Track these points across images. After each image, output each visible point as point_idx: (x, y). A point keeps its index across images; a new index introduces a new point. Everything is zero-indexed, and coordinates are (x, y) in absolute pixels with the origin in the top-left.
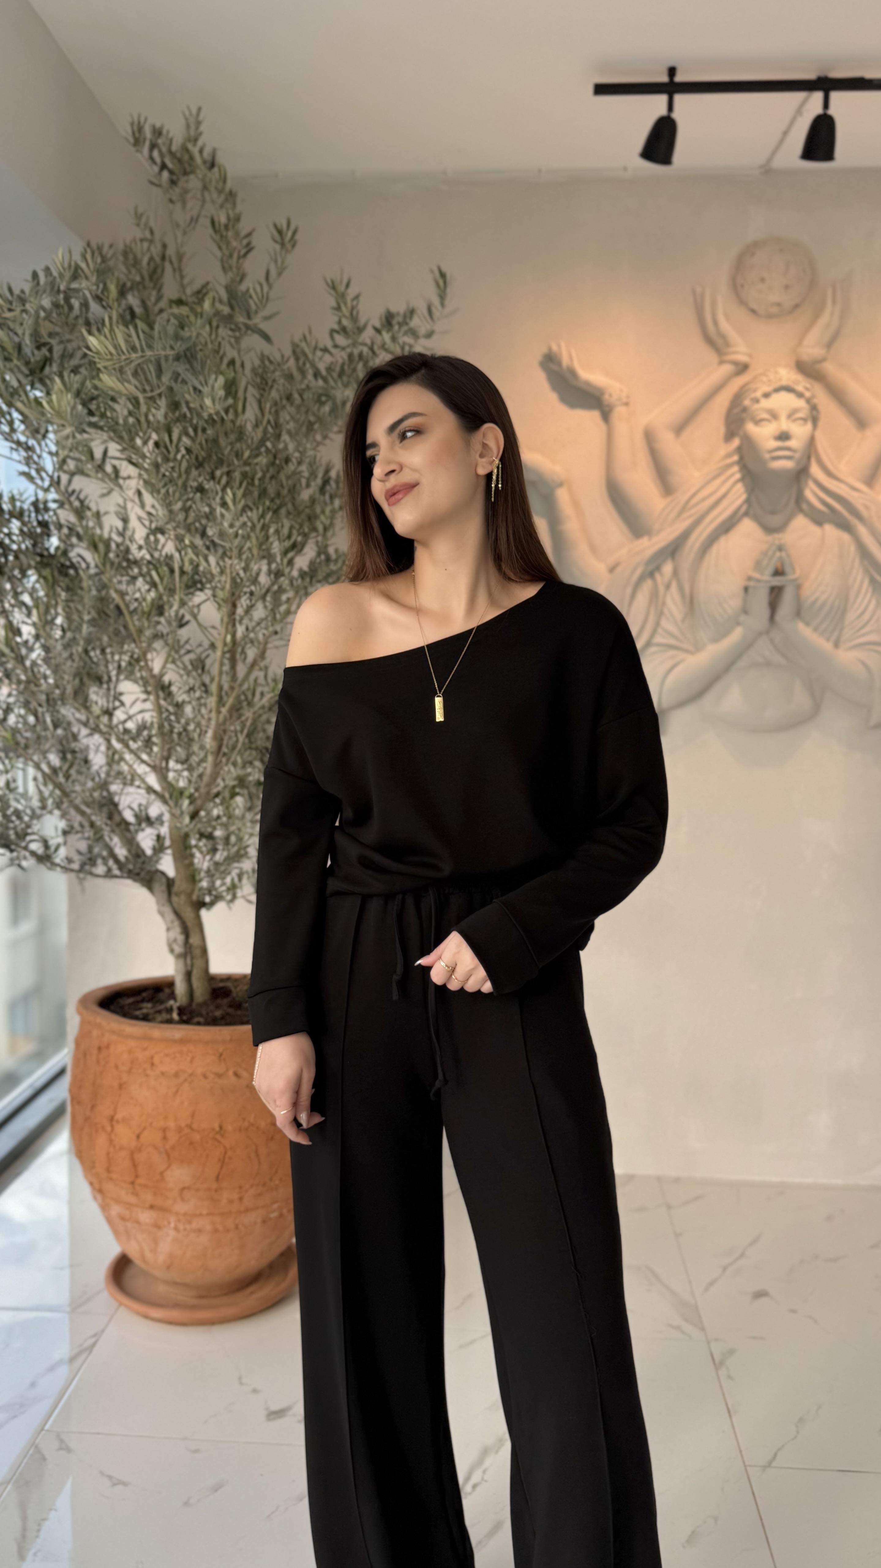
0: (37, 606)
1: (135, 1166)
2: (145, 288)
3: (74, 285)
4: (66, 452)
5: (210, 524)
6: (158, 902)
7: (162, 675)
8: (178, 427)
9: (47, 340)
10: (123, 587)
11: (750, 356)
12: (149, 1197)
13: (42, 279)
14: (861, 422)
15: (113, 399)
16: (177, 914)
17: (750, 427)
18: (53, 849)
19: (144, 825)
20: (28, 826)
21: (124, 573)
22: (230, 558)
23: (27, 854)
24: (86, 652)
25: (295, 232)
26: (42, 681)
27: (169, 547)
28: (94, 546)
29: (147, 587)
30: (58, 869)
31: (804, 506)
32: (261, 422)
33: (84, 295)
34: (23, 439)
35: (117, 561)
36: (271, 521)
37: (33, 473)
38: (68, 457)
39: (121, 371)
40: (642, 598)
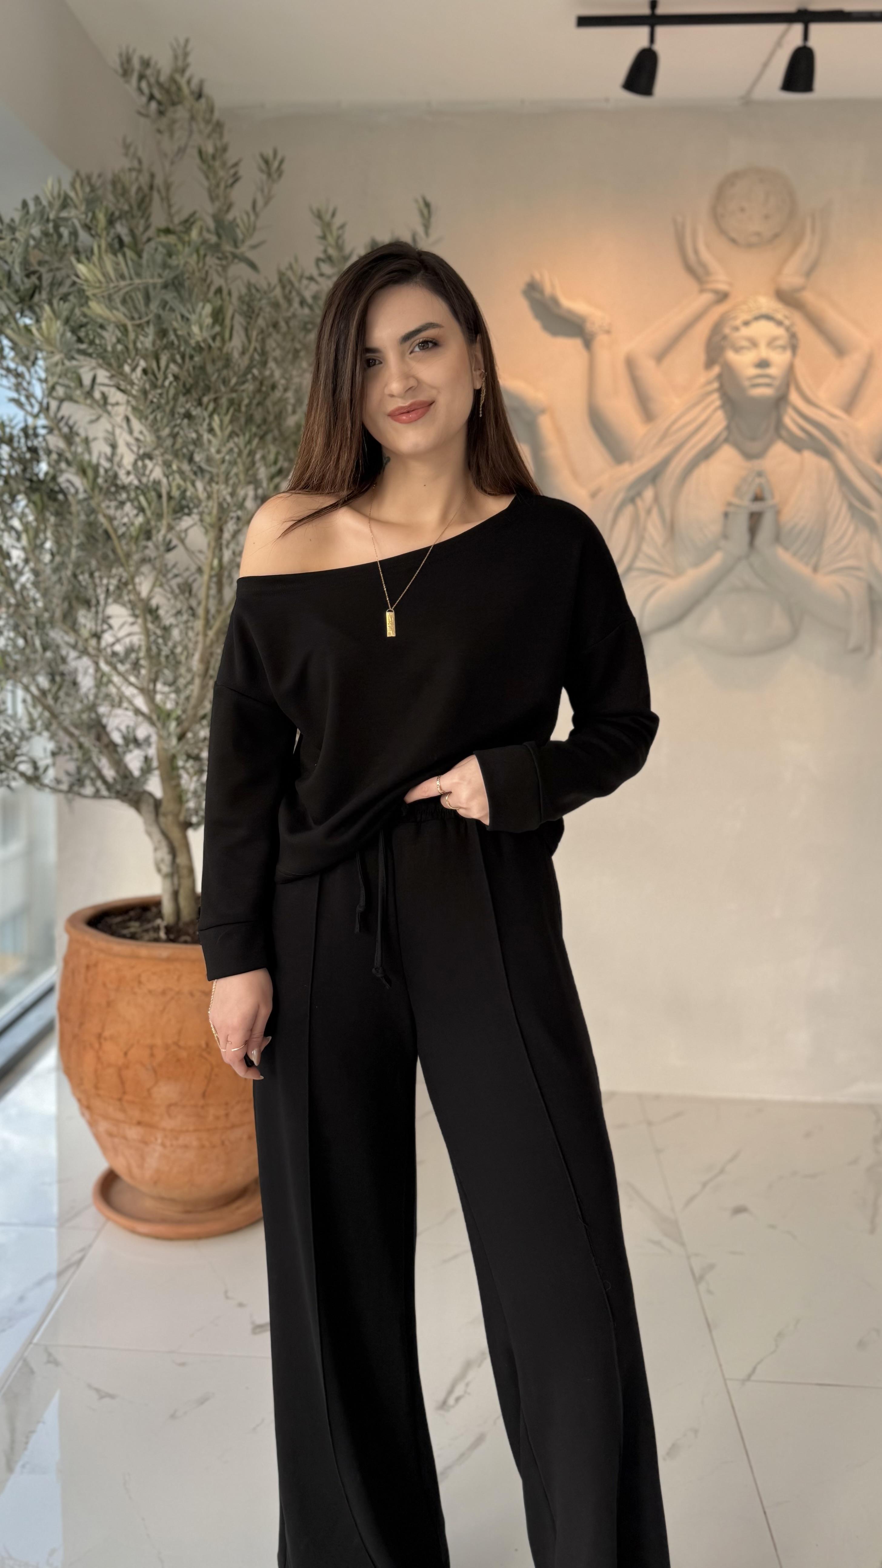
0: (26, 530)
1: (123, 1083)
2: (133, 217)
3: (64, 214)
4: (55, 379)
5: (197, 450)
6: (145, 823)
7: (149, 598)
8: (165, 354)
9: (36, 268)
10: (111, 512)
11: (730, 284)
12: (136, 1114)
13: (32, 208)
14: (839, 349)
15: (102, 327)
16: (165, 834)
17: (731, 356)
18: (41, 770)
19: (131, 746)
20: (18, 747)
21: (112, 497)
22: (217, 483)
23: (16, 775)
24: (75, 576)
25: (282, 162)
26: (32, 605)
27: (156, 472)
28: (83, 472)
29: (135, 512)
30: (47, 790)
31: (784, 433)
32: (248, 350)
33: (73, 223)
34: (12, 365)
35: (105, 486)
36: (257, 447)
37: (23, 399)
38: (56, 383)
39: (110, 298)
40: (624, 522)
